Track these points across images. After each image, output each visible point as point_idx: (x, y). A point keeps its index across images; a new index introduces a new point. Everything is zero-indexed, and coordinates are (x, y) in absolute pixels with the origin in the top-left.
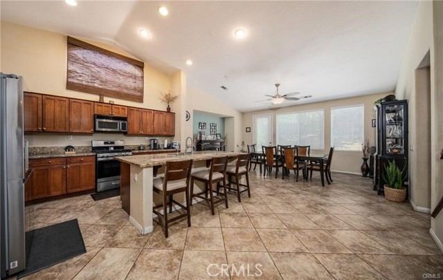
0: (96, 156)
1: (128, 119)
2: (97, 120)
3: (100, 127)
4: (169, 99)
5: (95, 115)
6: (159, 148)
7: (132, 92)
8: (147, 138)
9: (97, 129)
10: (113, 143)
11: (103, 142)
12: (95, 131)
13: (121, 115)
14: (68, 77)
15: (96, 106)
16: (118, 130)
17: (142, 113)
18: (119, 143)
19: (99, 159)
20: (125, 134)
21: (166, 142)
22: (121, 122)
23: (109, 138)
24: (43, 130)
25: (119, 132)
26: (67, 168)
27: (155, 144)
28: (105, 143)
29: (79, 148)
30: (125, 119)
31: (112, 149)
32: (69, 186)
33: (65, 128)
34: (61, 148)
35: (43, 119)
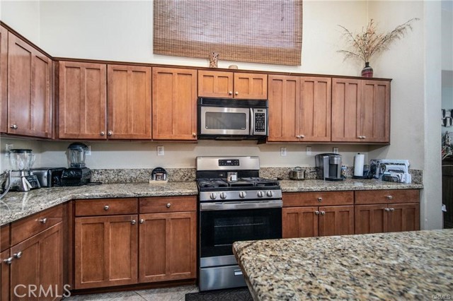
0: (198, 196)
1: (270, 104)
2: (204, 110)
3: (209, 126)
4: (369, 46)
5: (199, 99)
6: (342, 179)
8: (310, 153)
9: (205, 131)
10: (235, 162)
11: (217, 160)
12: (201, 137)
13: (254, 95)
15: (201, 78)
16: (245, 132)
17: (302, 87)
18: (248, 163)
19: (204, 206)
20: (262, 140)
21: (361, 162)
22: (254, 112)
23: (230, 151)
24: (108, 135)
25: (249, 138)
26: (139, 222)
27: (333, 167)
28: (222, 163)
29: (175, 171)
30: (262, 104)
31: (234, 177)
32: (144, 267)
33: (146, 132)
34: (146, 171)
35: (110, 113)
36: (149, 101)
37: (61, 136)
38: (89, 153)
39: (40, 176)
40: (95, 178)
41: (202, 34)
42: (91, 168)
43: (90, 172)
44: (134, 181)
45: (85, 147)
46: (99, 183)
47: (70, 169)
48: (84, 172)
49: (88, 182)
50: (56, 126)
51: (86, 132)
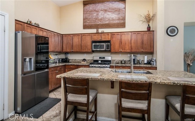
0: (89, 65)
1: (111, 41)
2: (93, 44)
3: (94, 48)
4: (149, 19)
5: (92, 41)
7: (116, 22)
9: (93, 49)
10: (104, 58)
12: (92, 51)
13: (107, 39)
14: (84, 23)
15: (93, 36)
18: (107, 58)
21: (146, 58)
22: (106, 44)
23: (102, 55)
24: (72, 51)
25: (105, 51)
28: (100, 58)
30: (109, 42)
33: (80, 50)
34: (81, 60)
35: (73, 46)
36: (81, 43)
37: (63, 51)
38: (69, 55)
39: (60, 60)
40: (70, 61)
41: (95, 22)
42: (69, 59)
43: (69, 60)
44: (78, 62)
45: (68, 54)
46: (71, 62)
47: (65, 59)
48: (68, 59)
49: (69, 62)
50: (63, 49)
51: (68, 50)
